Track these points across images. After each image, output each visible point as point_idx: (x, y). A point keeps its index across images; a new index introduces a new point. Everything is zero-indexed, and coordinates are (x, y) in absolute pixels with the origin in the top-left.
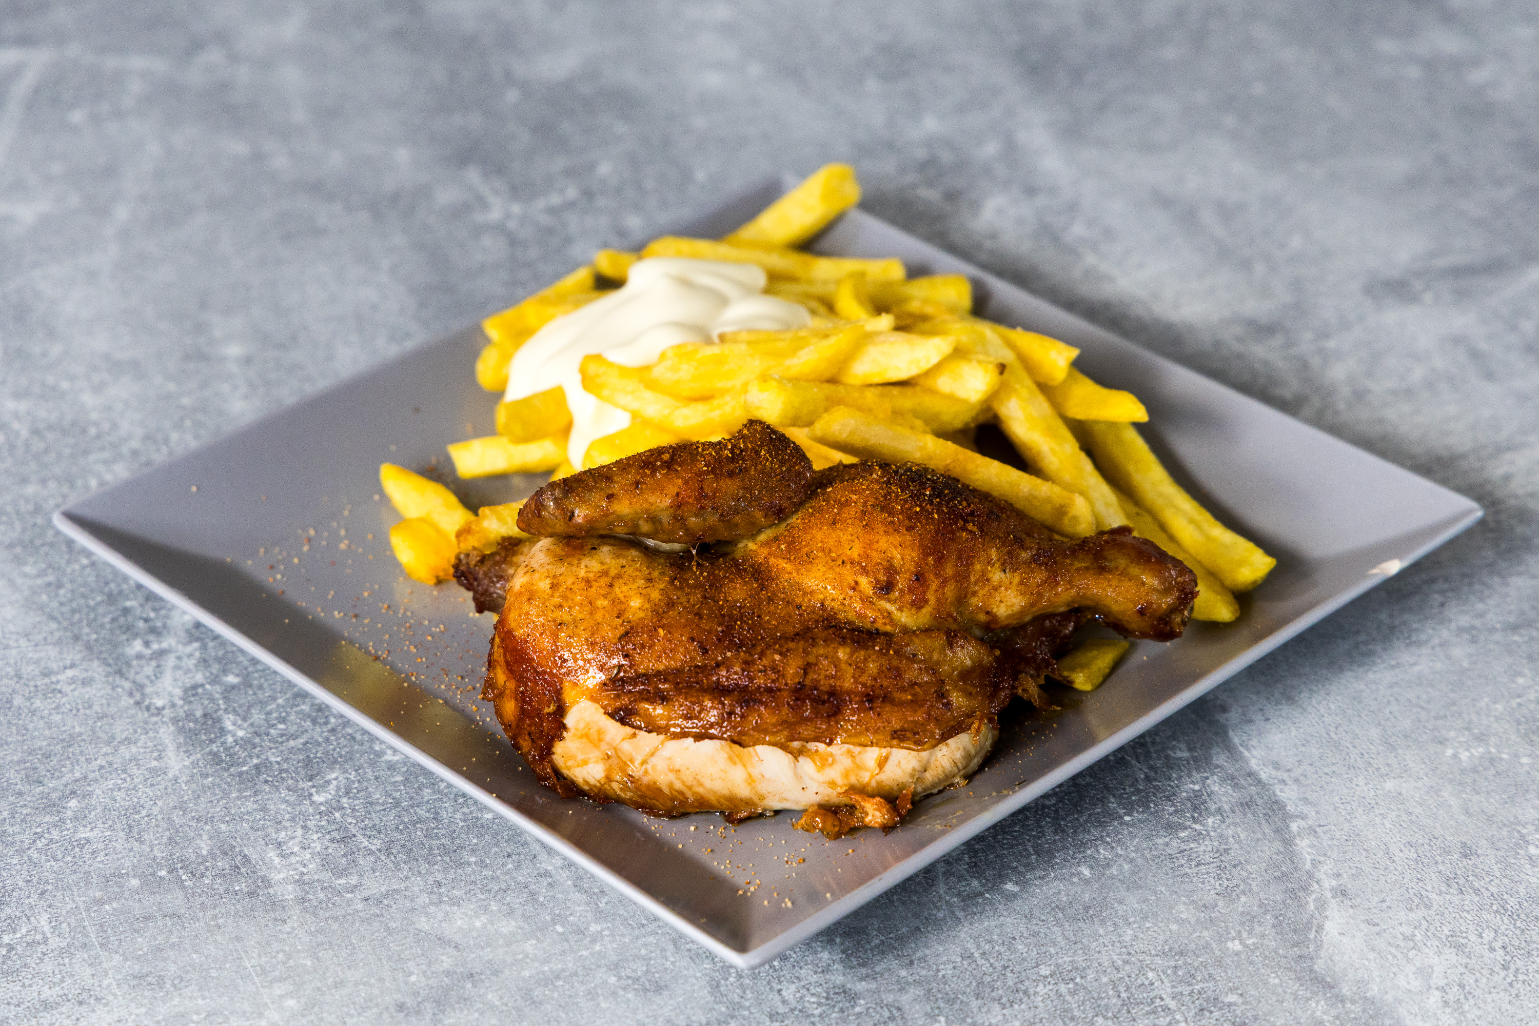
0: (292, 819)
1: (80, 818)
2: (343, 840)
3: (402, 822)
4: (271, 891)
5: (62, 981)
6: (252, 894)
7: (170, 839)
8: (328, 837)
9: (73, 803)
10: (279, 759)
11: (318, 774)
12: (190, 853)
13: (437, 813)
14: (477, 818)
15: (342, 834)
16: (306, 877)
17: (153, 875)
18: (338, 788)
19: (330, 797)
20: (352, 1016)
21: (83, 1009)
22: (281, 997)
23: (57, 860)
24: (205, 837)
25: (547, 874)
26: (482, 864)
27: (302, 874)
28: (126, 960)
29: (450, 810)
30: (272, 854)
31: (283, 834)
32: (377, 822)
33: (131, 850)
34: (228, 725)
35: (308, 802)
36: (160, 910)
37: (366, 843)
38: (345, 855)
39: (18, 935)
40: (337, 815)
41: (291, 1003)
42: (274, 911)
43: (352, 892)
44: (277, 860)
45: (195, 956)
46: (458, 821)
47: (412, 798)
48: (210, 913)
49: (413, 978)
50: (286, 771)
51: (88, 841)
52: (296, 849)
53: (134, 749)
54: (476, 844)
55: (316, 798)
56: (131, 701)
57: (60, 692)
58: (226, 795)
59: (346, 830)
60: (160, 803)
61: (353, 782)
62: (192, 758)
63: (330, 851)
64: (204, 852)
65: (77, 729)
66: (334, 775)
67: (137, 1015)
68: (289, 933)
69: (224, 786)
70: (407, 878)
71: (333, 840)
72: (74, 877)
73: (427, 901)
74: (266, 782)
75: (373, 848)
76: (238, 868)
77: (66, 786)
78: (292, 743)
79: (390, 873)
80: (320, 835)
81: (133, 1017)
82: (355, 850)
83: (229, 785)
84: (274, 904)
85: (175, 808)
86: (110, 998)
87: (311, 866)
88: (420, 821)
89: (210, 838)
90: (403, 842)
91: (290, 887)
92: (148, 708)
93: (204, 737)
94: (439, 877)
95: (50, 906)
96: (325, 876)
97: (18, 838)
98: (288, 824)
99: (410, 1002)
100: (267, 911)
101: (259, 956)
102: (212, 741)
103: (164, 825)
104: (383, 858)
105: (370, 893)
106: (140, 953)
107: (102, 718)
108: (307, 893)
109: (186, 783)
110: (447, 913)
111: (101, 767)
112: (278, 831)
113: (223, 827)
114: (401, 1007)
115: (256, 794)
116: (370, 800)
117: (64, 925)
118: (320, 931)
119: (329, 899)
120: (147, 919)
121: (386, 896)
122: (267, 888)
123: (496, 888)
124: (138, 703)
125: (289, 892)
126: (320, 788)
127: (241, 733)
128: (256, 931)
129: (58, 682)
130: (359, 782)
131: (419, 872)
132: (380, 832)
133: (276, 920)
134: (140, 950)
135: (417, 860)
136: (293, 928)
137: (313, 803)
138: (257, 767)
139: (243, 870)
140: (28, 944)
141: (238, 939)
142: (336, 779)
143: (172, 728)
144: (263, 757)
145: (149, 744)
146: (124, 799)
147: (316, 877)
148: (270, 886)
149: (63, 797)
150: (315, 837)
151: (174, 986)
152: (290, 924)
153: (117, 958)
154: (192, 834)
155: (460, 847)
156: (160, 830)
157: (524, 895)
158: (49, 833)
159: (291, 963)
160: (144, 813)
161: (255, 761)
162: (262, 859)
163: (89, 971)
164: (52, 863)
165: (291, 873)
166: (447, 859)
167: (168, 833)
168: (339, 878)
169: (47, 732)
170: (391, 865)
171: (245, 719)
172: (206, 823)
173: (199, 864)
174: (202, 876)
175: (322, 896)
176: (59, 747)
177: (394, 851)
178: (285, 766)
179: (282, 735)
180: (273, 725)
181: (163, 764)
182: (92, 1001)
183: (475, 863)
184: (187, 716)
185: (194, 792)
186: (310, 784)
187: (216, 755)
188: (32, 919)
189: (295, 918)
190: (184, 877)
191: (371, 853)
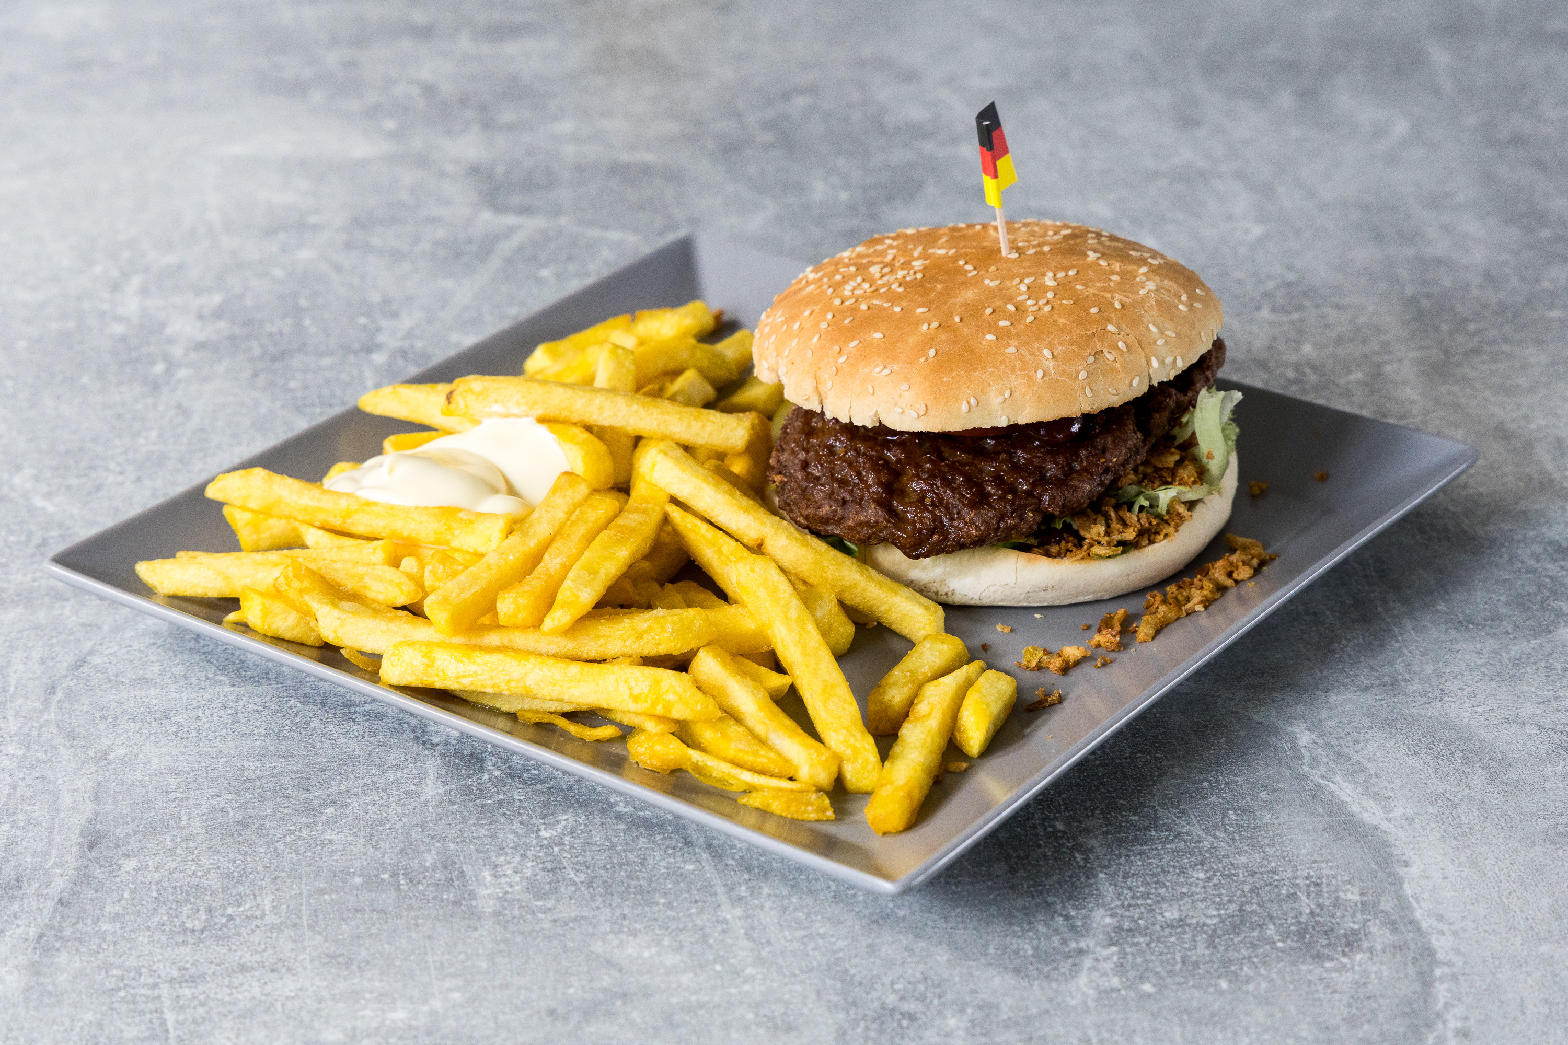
0: (515, 848)
1: (331, 823)
2: (553, 870)
3: (611, 863)
4: (474, 903)
5: (264, 951)
6: (456, 903)
7: (402, 850)
8: (541, 866)
9: (330, 811)
10: (522, 798)
11: (552, 814)
12: (415, 864)
13: (645, 859)
14: (679, 868)
15: (554, 865)
16: (508, 896)
17: (376, 876)
18: (565, 827)
19: (555, 834)
20: (504, 1013)
21: (275, 975)
22: (450, 990)
23: (297, 853)
24: (433, 852)
25: (725, 921)
26: (669, 906)
27: (507, 893)
28: (326, 940)
29: (657, 858)
30: (487, 875)
31: (503, 858)
32: (589, 859)
33: (365, 854)
34: (489, 766)
35: (534, 836)
36: (372, 905)
37: (572, 875)
38: (550, 883)
39: (241, 909)
40: (556, 849)
41: (456, 996)
42: (470, 919)
43: (545, 913)
44: (489, 879)
45: (386, 946)
46: (661, 868)
47: (627, 844)
48: (413, 913)
49: (571, 991)
50: (525, 808)
51: (331, 842)
52: (509, 872)
53: (399, 774)
54: (670, 889)
55: (543, 833)
56: (412, 736)
57: (354, 721)
58: (465, 820)
59: (560, 862)
60: (404, 820)
61: (581, 824)
62: (447, 787)
63: (538, 877)
64: (428, 864)
65: (357, 752)
66: (565, 817)
67: (318, 987)
68: (476, 939)
69: (466, 813)
70: (598, 908)
71: (544, 869)
72: (308, 869)
73: (608, 929)
74: (504, 814)
75: (577, 880)
76: (452, 880)
77: (329, 796)
78: (539, 786)
79: (584, 902)
80: (534, 863)
81: (314, 988)
82: (560, 879)
83: (471, 813)
84: (474, 915)
85: (417, 825)
86: (300, 970)
87: (517, 888)
88: (628, 864)
89: (438, 853)
90: (605, 879)
91: (492, 902)
92: (424, 743)
93: (463, 772)
94: (627, 911)
95: (277, 890)
96: (526, 897)
97: (272, 832)
98: (509, 851)
99: (561, 1009)
100: (464, 919)
101: (443, 954)
102: (469, 776)
103: (401, 838)
104: (583, 889)
105: (560, 915)
106: (341, 937)
107: (382, 746)
108: (505, 909)
109: (433, 807)
110: (622, 942)
111: (366, 785)
112: (499, 855)
113: (452, 846)
114: (552, 1012)
115: (491, 823)
116: (589, 841)
117: (284, 907)
118: (505, 941)
119: (522, 916)
120: (357, 910)
121: (574, 920)
122: (471, 900)
123: (674, 927)
124: (417, 738)
125: (489, 906)
126: (548, 826)
127: (497, 773)
128: (448, 933)
129: (355, 712)
130: (585, 825)
131: (611, 905)
132: (588, 868)
133: (469, 927)
134: (342, 935)
135: (612, 895)
136: (482, 936)
137: (538, 836)
138: (500, 802)
139: (456, 883)
140: (247, 917)
141: (430, 937)
142: (566, 820)
143: (439, 761)
144: (509, 794)
145: (414, 771)
146: (375, 813)
147: (518, 897)
148: (475, 899)
149: (325, 805)
150: (529, 865)
151: (359, 968)
152: (480, 931)
153: (319, 938)
154: (423, 848)
155: (655, 890)
156: (397, 841)
157: (697, 936)
158: (300, 831)
159: (469, 963)
160: (388, 826)
161: (501, 797)
162: (476, 877)
163: (290, 945)
164: (294, 856)
165: (497, 890)
166: (639, 897)
167: (402, 845)
168: (538, 900)
169: (330, 751)
170: (588, 896)
171: (505, 762)
172: (438, 841)
173: (419, 873)
174: (419, 882)
175: (517, 912)
176: (335, 764)
177: (594, 885)
178: (526, 804)
179: (532, 779)
180: (528, 770)
181: (420, 789)
182: (284, 970)
183: (664, 904)
184: (456, 753)
185: (437, 815)
186: (542, 821)
187: (468, 787)
188: (259, 898)
189: (487, 927)
190: (402, 882)
191: (574, 883)
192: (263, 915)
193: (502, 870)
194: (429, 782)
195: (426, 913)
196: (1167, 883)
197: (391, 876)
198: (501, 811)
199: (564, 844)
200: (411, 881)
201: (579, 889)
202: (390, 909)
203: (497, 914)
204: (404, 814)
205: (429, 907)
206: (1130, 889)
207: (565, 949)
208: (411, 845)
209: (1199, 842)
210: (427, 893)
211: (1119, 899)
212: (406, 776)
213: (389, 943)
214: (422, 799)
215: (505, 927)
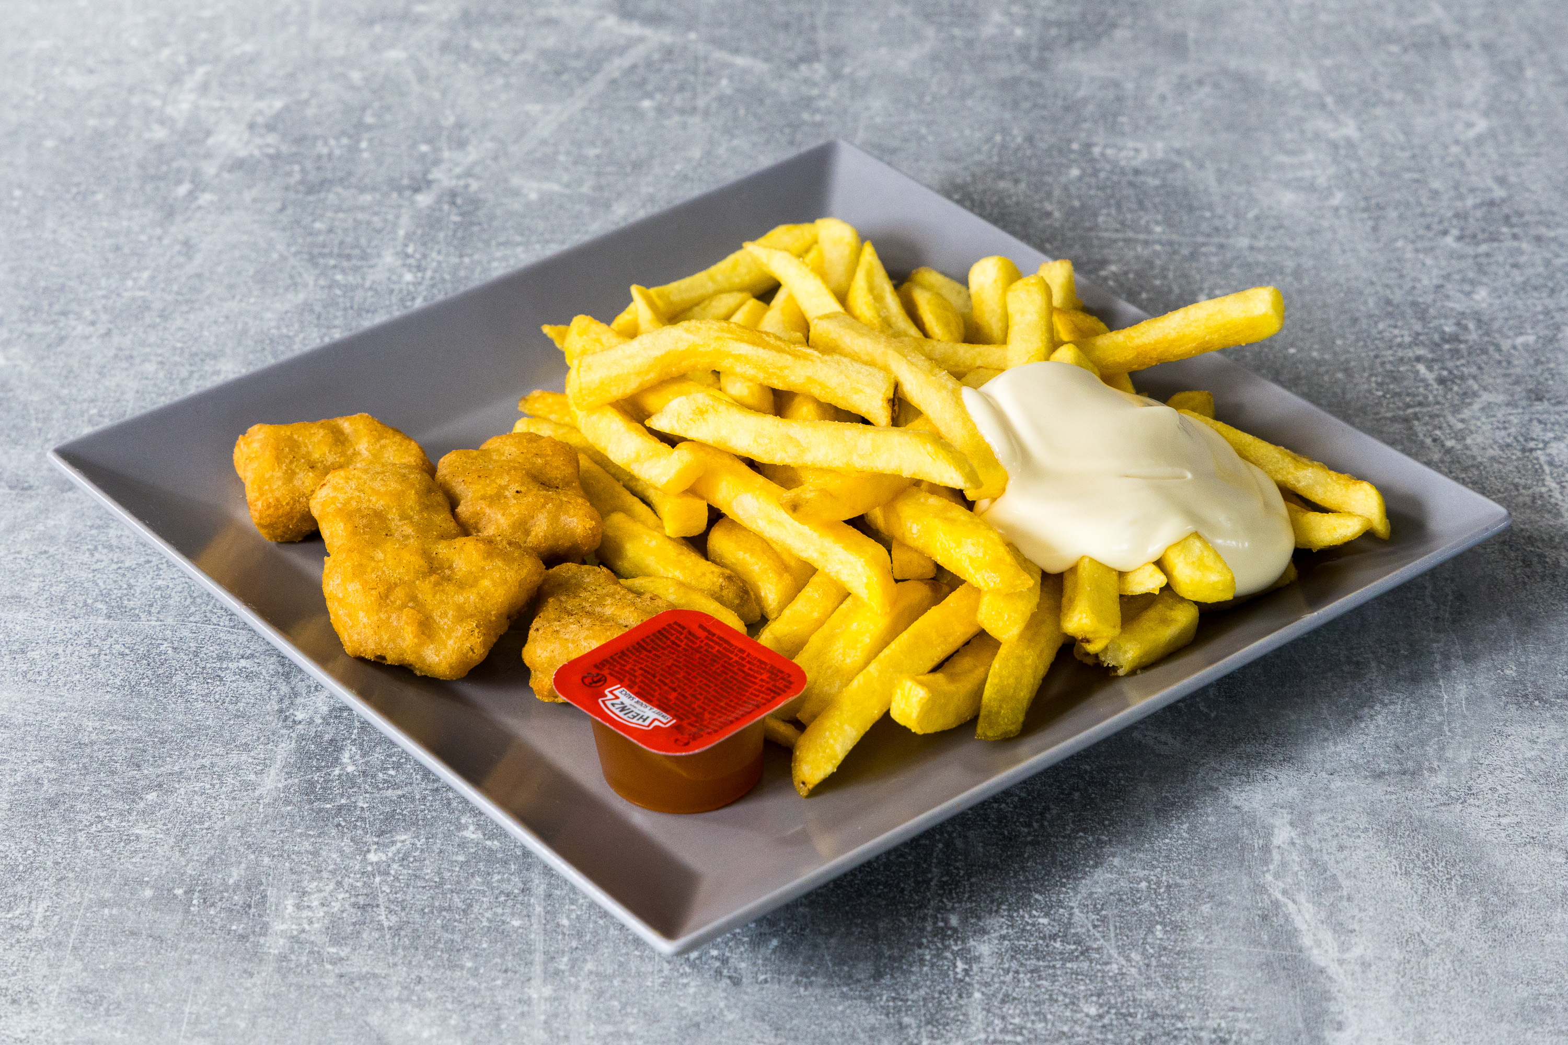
192: (31, 926)
193: (309, 900)
194: (273, 772)
195: (205, 947)
196: (1049, 1017)
197: (186, 893)
198: (336, 821)
199: (389, 874)
200: (205, 902)
201: (384, 936)
202: (169, 936)
203: (283, 958)
204: (230, 810)
205: (212, 940)
206: (1003, 1018)
207: (339, 1015)
208: (222, 853)
209: (1106, 964)
210: (216, 920)
211: (985, 1031)
212: (250, 760)
213: (151, 982)
214: (257, 793)
215: (284, 977)
